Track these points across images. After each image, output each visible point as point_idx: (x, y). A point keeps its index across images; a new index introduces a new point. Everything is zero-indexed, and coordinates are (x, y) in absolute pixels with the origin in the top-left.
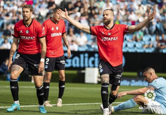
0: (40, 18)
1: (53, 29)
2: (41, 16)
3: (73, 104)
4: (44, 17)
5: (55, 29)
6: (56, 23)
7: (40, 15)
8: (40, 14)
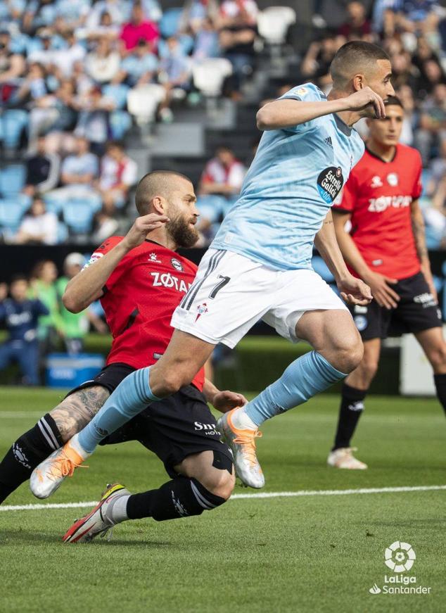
0: (194, 99)
1: (377, 181)
2: (197, 90)
3: (354, 488)
4: (211, 97)
5: (384, 180)
6: (387, 159)
7: (191, 87)
8: (192, 81)
